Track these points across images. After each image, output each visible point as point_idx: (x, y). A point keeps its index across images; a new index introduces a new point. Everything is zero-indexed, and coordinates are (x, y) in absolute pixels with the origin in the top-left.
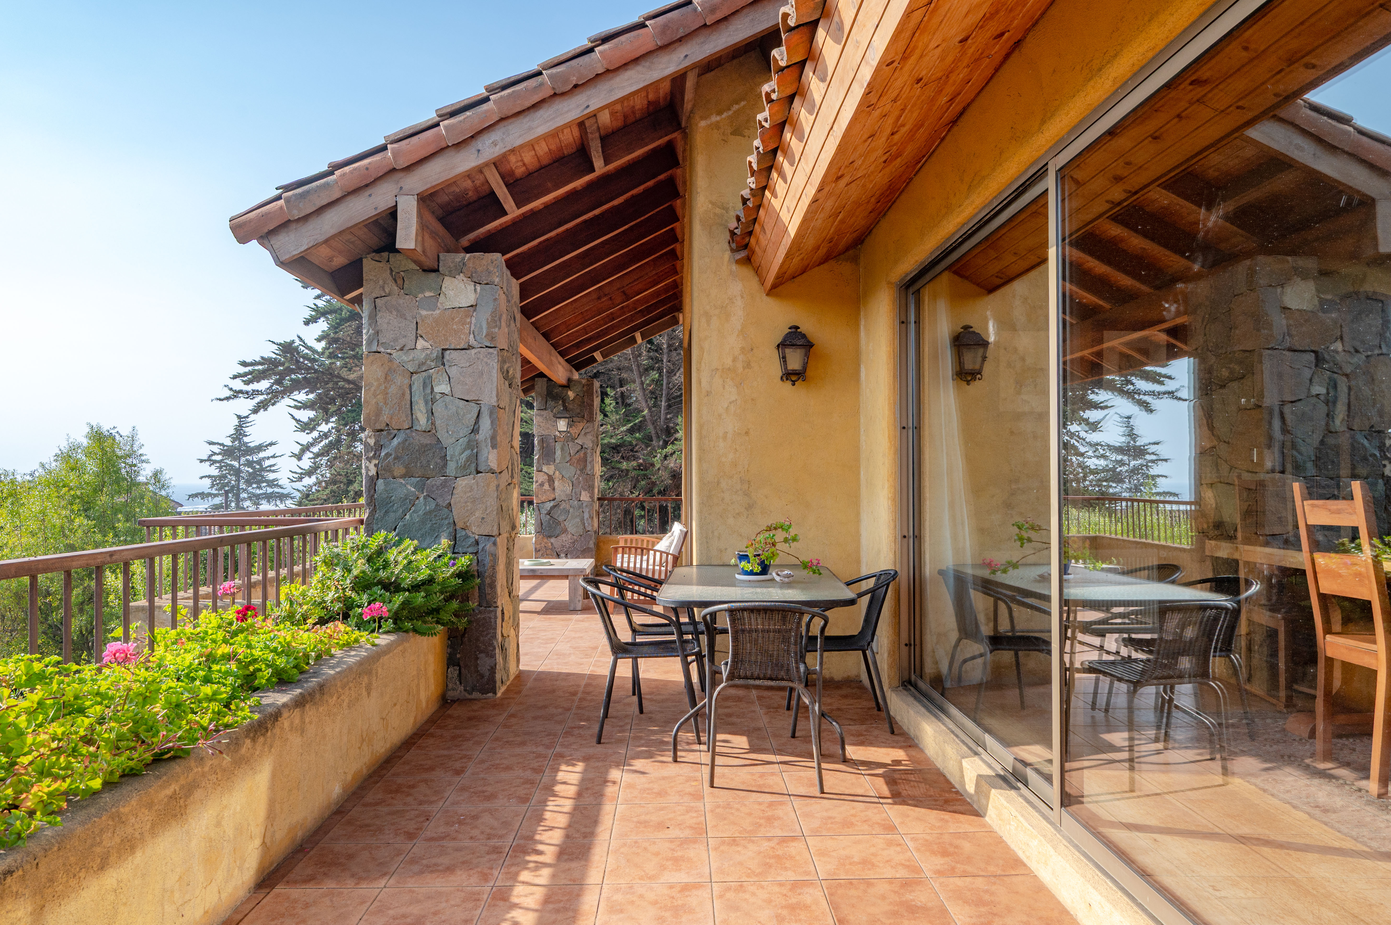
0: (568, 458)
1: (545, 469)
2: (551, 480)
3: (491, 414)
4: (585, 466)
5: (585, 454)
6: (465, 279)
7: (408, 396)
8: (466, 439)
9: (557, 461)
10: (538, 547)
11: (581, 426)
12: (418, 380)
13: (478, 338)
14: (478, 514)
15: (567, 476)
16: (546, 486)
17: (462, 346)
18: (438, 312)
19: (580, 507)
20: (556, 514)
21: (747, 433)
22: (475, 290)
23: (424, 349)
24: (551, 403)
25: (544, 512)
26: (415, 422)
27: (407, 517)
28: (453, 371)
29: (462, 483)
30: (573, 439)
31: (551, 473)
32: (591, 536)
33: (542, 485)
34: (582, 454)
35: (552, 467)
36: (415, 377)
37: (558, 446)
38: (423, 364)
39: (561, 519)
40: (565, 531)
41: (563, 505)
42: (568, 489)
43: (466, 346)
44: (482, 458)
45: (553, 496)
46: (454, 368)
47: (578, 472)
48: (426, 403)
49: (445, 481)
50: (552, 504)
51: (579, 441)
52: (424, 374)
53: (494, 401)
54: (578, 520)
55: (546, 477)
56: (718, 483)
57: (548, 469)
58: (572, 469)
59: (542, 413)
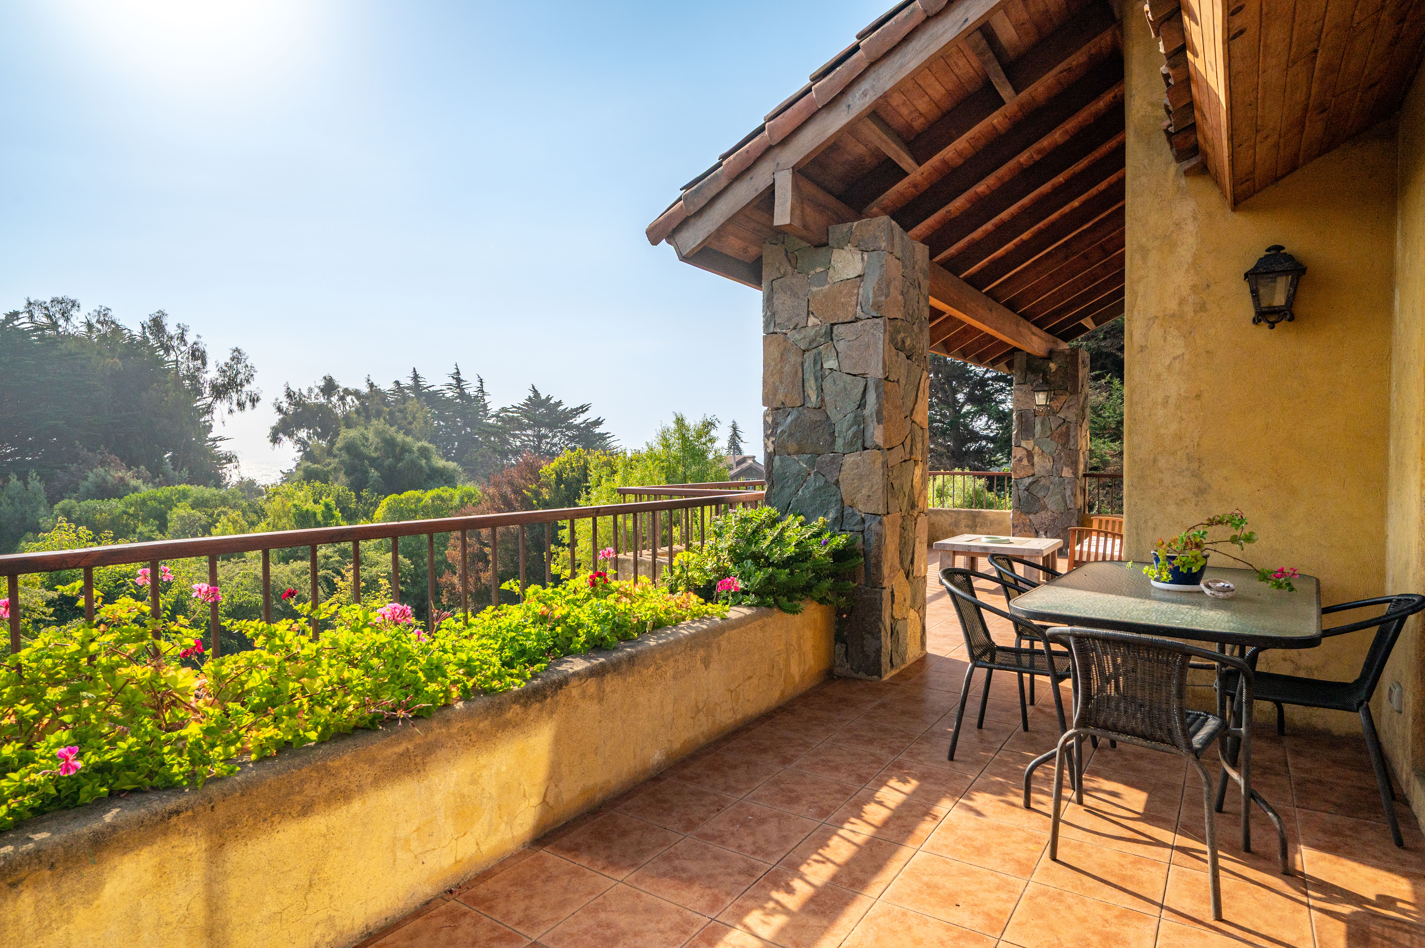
0: (1049, 433)
1: (1023, 444)
2: (1030, 455)
3: (877, 388)
4: (1067, 442)
5: (1068, 428)
6: (853, 249)
7: (800, 374)
8: (852, 415)
9: (1037, 436)
10: (1016, 522)
11: (1063, 399)
12: (809, 357)
13: (865, 309)
14: (864, 491)
15: (1047, 451)
16: (1025, 462)
17: (849, 319)
18: (827, 287)
19: (1062, 483)
20: (1035, 490)
21: (1198, 397)
22: (863, 259)
23: (815, 326)
24: (1031, 376)
25: (1022, 487)
26: (807, 399)
27: (800, 493)
28: (841, 346)
29: (849, 459)
30: (1055, 413)
31: (1030, 448)
32: (1073, 515)
33: (1020, 460)
34: (1064, 428)
35: (1031, 442)
36: (807, 354)
37: (1038, 421)
38: (814, 340)
39: (1040, 495)
40: (1045, 508)
41: (1043, 481)
42: (1049, 465)
43: (853, 319)
44: (868, 434)
45: (1032, 472)
46: (842, 342)
47: (1060, 447)
48: (816, 380)
49: (834, 458)
50: (1031, 480)
51: (1062, 415)
52: (814, 351)
53: (880, 375)
54: (1059, 497)
55: (1025, 452)
56: (1155, 461)
57: (1027, 444)
58: (1054, 445)
59: (1022, 387)
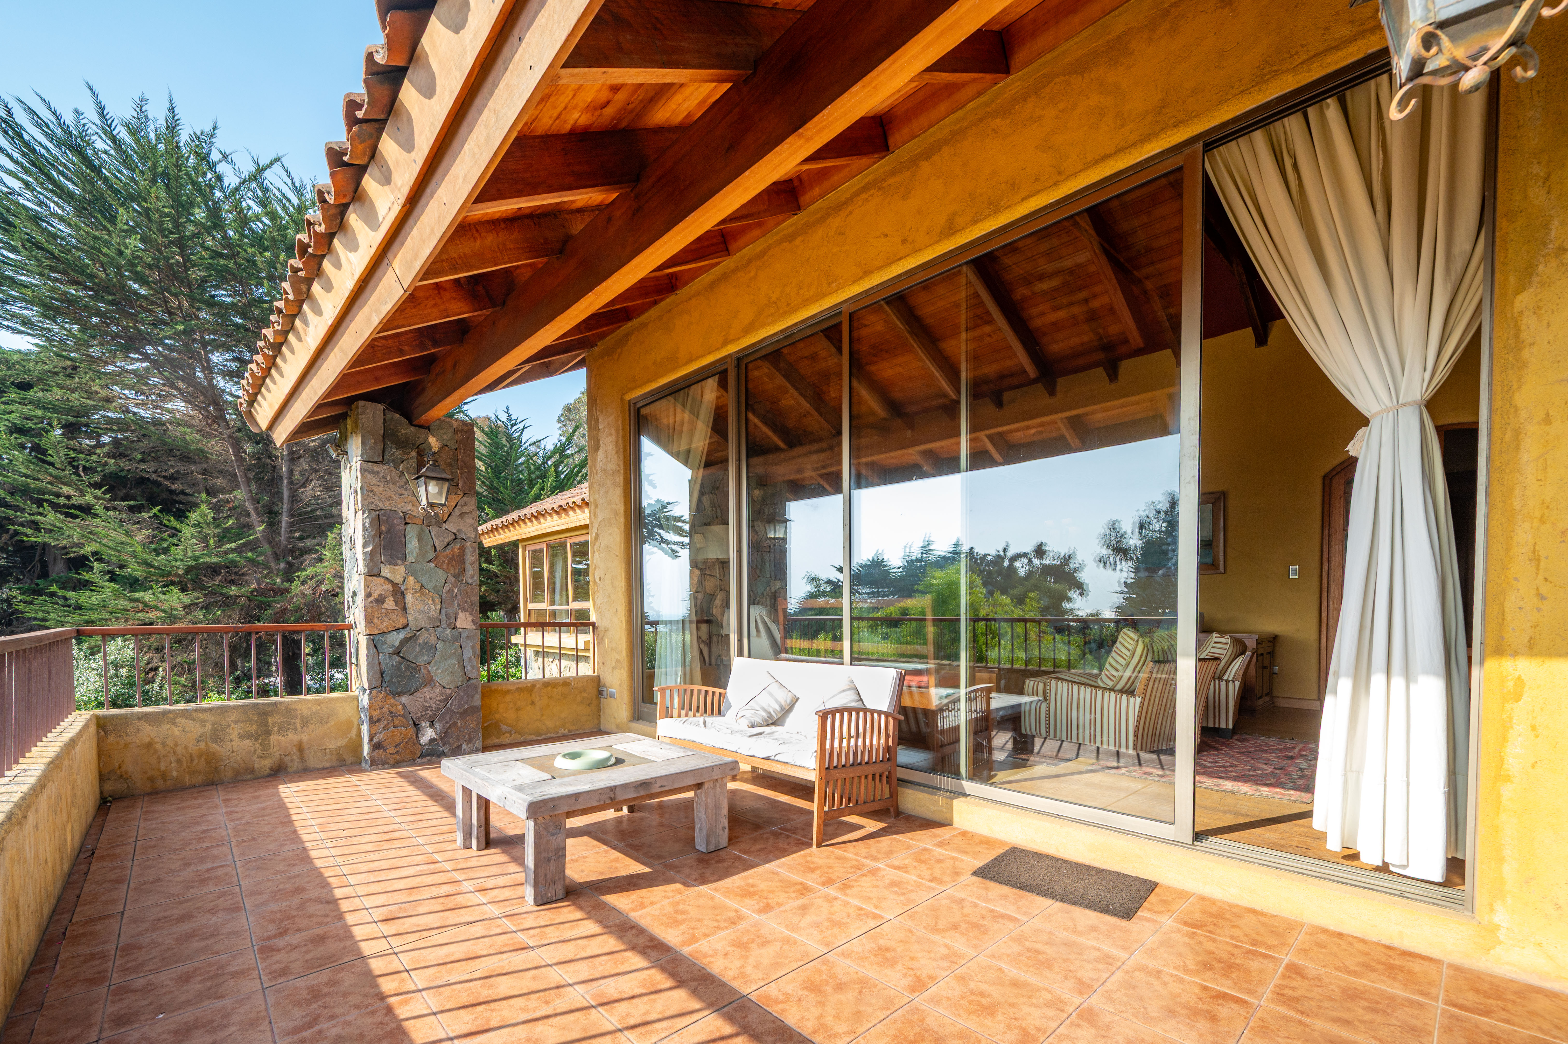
0: (431, 555)
1: (386, 571)
2: (402, 592)
4: (463, 570)
5: (463, 549)
9: (411, 558)
10: (376, 714)
15: (430, 586)
16: (390, 604)
19: (457, 638)
30: (439, 523)
31: (398, 579)
32: (475, 687)
33: (381, 600)
37: (412, 533)
39: (422, 660)
40: (429, 681)
41: (423, 637)
42: (433, 608)
45: (403, 621)
47: (451, 579)
50: (402, 635)
51: (451, 526)
54: (454, 661)
55: (388, 587)
57: (392, 572)
58: (441, 574)
59: (377, 468)
